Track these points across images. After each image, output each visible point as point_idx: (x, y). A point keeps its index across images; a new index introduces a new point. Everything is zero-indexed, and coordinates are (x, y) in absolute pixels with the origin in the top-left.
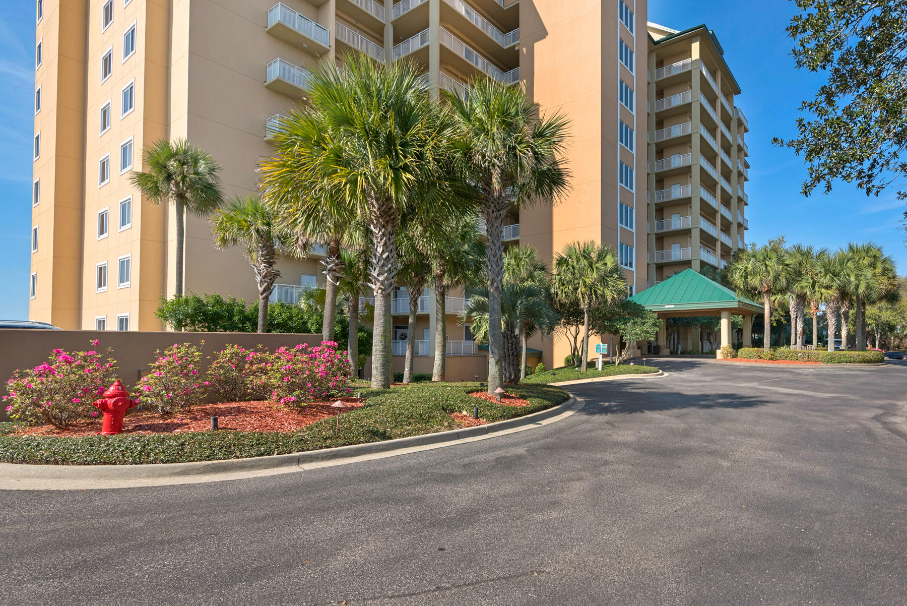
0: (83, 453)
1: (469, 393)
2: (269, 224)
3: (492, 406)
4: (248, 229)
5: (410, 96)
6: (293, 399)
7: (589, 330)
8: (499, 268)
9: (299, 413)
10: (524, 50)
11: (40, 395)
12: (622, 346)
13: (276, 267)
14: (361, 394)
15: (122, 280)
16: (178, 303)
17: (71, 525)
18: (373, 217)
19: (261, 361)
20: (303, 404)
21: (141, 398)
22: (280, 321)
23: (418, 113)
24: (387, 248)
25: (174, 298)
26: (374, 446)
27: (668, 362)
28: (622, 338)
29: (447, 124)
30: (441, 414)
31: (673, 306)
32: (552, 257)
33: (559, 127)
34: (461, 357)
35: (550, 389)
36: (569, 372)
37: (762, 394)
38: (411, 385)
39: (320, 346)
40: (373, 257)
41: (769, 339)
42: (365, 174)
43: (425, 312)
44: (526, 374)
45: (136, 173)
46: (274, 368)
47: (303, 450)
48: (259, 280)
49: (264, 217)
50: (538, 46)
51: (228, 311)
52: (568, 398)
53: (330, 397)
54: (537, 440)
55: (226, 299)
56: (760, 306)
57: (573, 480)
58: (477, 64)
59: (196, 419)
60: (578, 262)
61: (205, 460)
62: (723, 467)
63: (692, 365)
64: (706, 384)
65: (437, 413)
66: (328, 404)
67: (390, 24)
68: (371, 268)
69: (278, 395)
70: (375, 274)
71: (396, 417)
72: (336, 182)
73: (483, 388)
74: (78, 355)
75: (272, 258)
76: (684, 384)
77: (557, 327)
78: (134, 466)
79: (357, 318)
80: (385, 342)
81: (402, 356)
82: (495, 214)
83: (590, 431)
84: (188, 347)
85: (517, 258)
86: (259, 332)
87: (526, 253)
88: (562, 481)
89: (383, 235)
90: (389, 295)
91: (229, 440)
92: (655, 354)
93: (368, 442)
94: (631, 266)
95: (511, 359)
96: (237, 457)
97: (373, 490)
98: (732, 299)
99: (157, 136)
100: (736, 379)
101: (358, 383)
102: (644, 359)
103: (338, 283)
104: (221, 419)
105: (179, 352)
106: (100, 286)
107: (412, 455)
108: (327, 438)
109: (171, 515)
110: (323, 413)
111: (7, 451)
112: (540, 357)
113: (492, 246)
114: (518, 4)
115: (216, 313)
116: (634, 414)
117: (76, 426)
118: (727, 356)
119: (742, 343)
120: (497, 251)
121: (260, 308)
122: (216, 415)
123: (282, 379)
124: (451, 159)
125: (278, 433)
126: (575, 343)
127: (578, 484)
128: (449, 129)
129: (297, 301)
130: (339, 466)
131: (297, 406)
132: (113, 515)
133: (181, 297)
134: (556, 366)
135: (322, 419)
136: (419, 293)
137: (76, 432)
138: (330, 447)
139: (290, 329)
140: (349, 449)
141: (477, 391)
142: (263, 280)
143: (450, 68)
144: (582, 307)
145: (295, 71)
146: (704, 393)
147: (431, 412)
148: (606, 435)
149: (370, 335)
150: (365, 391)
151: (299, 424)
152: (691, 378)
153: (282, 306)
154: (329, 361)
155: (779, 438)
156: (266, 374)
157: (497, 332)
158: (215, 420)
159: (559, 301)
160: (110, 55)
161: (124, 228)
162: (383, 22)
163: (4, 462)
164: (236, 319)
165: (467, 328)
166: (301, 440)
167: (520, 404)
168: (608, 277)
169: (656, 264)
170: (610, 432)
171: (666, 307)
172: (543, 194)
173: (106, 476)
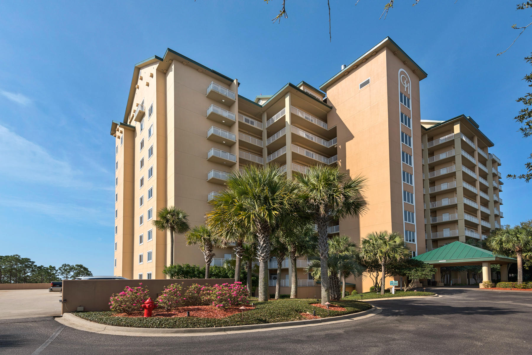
0: (138, 323)
1: (310, 304)
2: (209, 236)
3: (324, 310)
4: (201, 238)
5: (276, 179)
6: (222, 305)
7: (385, 274)
8: (326, 248)
9: (224, 311)
10: (340, 146)
11: (122, 302)
12: (409, 282)
13: (213, 252)
14: (254, 303)
15: (149, 260)
16: (172, 268)
17: (135, 348)
18: (258, 230)
19: (208, 290)
20: (226, 307)
21: (159, 304)
22: (215, 273)
23: (280, 185)
24: (265, 242)
25: (170, 266)
26: (260, 326)
27: (443, 290)
28: (408, 278)
29: (295, 188)
30: (295, 313)
31: (445, 261)
32: (360, 240)
33: (360, 182)
34: (307, 287)
35: (360, 303)
36: (373, 294)
37: (515, 308)
38: (279, 300)
39: (234, 284)
40: (258, 246)
41: (522, 277)
42: (254, 213)
43: (286, 267)
44: (345, 295)
45: (155, 221)
46: (213, 293)
47: (227, 326)
48: (206, 257)
49: (207, 233)
50: (348, 144)
51: (192, 270)
52: (371, 307)
53: (239, 305)
54: (350, 327)
55: (192, 265)
56: (514, 259)
57: (372, 347)
58: (313, 157)
59: (181, 312)
60: (376, 242)
61: (185, 328)
62: (477, 346)
63: (461, 292)
64: (470, 301)
65: (293, 313)
66: (238, 307)
67: (266, 148)
68: (257, 251)
69: (215, 304)
70: (259, 253)
71: (271, 314)
72: (241, 218)
73: (319, 302)
74: (134, 288)
75: (211, 249)
76: (453, 301)
77: (364, 273)
78: (157, 329)
79: (251, 271)
80: (265, 281)
81: (274, 287)
82: (323, 224)
83: (385, 324)
84: (177, 285)
85: (338, 241)
86: (206, 278)
87: (343, 239)
88: (365, 347)
89: (263, 237)
90: (267, 262)
91: (194, 320)
92: (432, 285)
93: (257, 324)
94: (414, 241)
95: (335, 289)
96: (198, 327)
97: (260, 344)
98: (491, 256)
99: (162, 206)
100: (494, 299)
101: (252, 298)
102: (424, 288)
103: (242, 257)
104: (191, 312)
105: (173, 287)
106: (140, 262)
107: (280, 331)
108: (238, 322)
109: (172, 347)
110: (236, 311)
111: (111, 321)
112: (354, 287)
113: (322, 238)
114: (336, 126)
115: (187, 271)
116: (416, 316)
117: (134, 314)
118: (488, 287)
119: (500, 279)
120: (324, 240)
121: (206, 268)
122: (188, 311)
123: (217, 297)
124: (297, 204)
125: (215, 319)
126: (377, 281)
127: (375, 348)
128: (297, 190)
129: (223, 265)
130: (243, 333)
131: (223, 308)
132: (150, 346)
133: (173, 265)
134: (364, 291)
135: (235, 314)
136: (282, 259)
137: (134, 316)
138: (239, 325)
139: (219, 277)
140: (248, 326)
141: (315, 303)
142: (207, 257)
143: (298, 161)
144: (380, 263)
145: (221, 174)
146: (468, 306)
147: (290, 312)
148: (395, 326)
149: (258, 278)
150: (255, 302)
151: (225, 315)
152: (459, 299)
153: (216, 267)
154: (238, 290)
155: (524, 332)
156: (209, 295)
157: (325, 277)
158: (189, 313)
159: (365, 260)
160: (143, 178)
161: (149, 240)
162: (262, 147)
163: (110, 325)
164: (196, 273)
165: (310, 274)
166: (226, 322)
167: (340, 310)
168: (397, 248)
169: (432, 240)
170: (398, 325)
171: (440, 261)
172: (351, 213)
173: (146, 332)
